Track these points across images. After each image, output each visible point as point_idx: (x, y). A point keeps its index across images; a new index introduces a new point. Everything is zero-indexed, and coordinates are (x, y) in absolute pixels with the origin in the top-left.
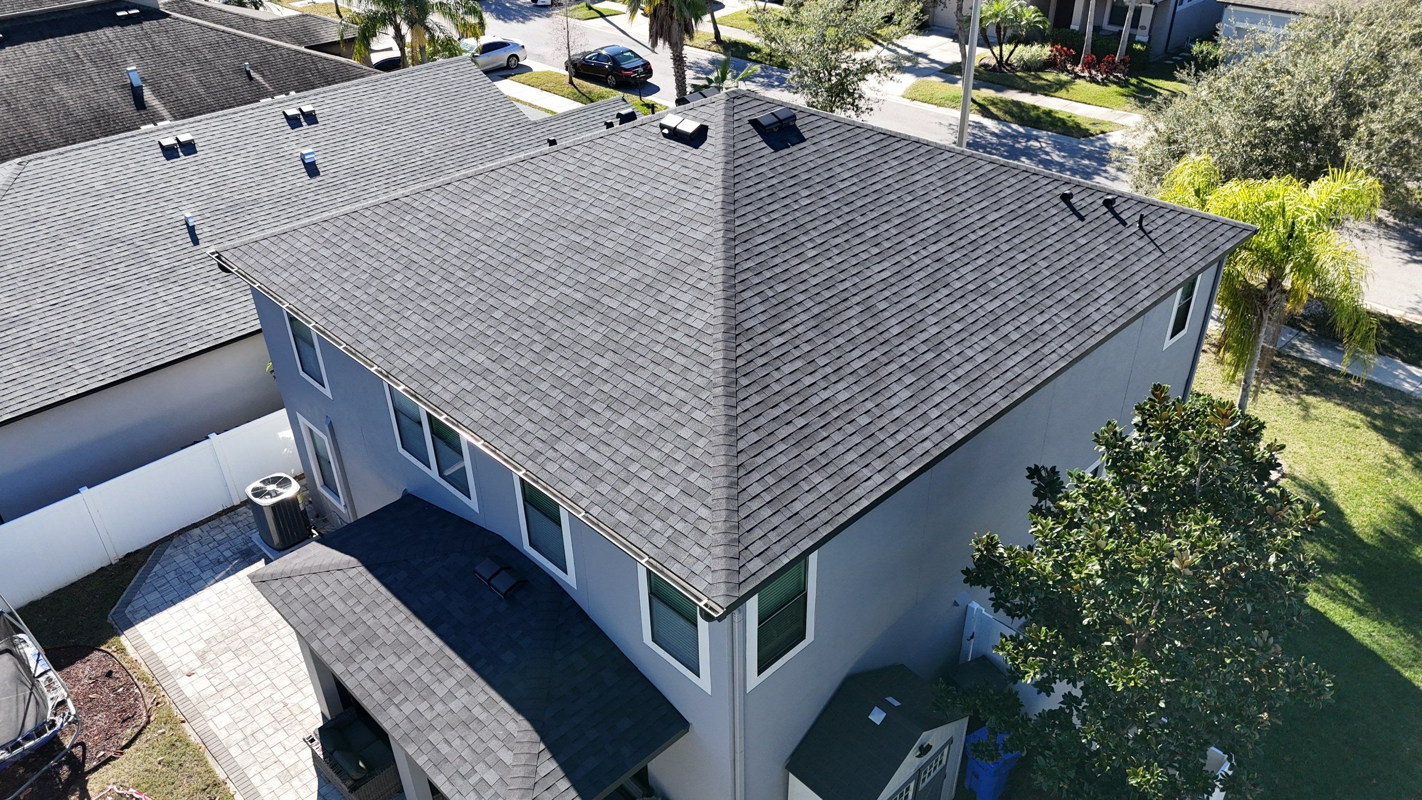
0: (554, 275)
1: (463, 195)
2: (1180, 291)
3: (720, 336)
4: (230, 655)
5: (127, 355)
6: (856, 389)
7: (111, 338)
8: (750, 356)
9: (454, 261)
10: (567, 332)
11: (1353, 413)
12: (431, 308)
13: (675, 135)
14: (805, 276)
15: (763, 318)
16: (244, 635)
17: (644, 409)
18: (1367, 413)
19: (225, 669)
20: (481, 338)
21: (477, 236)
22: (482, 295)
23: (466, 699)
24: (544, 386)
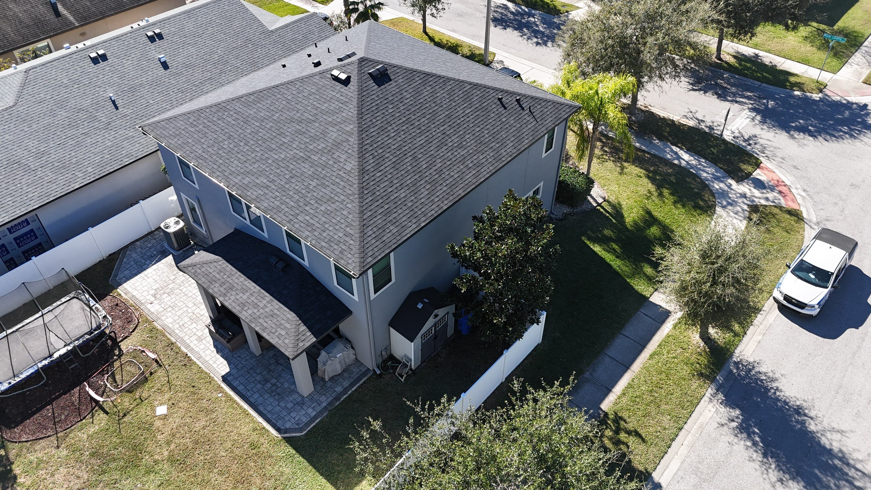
0: (291, 144)
1: (249, 103)
2: (546, 136)
3: (357, 174)
4: (166, 295)
5: (98, 167)
6: (408, 192)
7: (89, 159)
8: (368, 181)
9: (249, 136)
10: (298, 170)
11: (641, 170)
12: (242, 157)
13: (336, 79)
14: (390, 145)
15: (373, 165)
16: (170, 286)
17: (330, 203)
18: (647, 170)
19: (165, 300)
20: (264, 172)
21: (258, 124)
22: (262, 152)
23: (271, 307)
24: (291, 193)
